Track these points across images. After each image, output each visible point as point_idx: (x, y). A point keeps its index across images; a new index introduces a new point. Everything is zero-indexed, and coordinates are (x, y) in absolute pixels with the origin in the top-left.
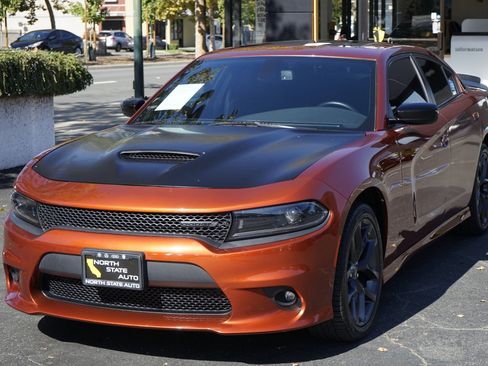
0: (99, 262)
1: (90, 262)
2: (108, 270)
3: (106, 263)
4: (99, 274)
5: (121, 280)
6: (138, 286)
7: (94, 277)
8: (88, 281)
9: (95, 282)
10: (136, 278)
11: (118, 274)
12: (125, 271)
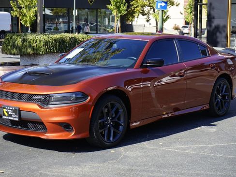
0: (7, 110)
1: (5, 110)
2: (9, 113)
3: (9, 111)
4: (7, 115)
5: (13, 117)
6: (17, 119)
7: (5, 116)
8: (4, 117)
9: (5, 117)
10: (17, 116)
11: (12, 115)
12: (14, 114)
